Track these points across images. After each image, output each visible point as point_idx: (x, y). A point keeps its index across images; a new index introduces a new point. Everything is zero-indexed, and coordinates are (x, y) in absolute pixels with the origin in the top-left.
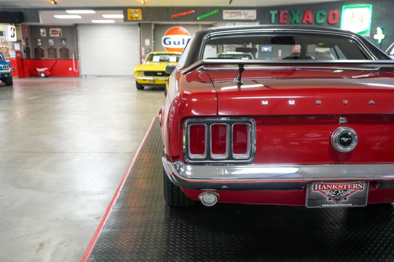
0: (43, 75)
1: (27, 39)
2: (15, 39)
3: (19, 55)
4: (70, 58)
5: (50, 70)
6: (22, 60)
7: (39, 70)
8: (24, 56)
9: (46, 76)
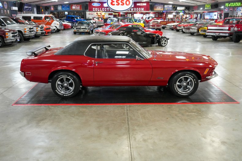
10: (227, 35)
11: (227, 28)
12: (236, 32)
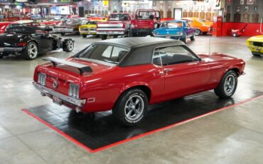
0: (235, 35)
1: (229, 7)
2: (219, 8)
3: (220, 19)
4: (259, 22)
5: (241, 31)
6: (222, 23)
7: (233, 31)
8: (224, 20)
9: (237, 36)
10: (122, 33)
11: (122, 25)
12: (133, 29)
